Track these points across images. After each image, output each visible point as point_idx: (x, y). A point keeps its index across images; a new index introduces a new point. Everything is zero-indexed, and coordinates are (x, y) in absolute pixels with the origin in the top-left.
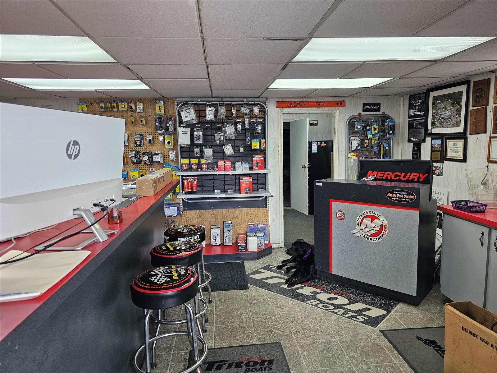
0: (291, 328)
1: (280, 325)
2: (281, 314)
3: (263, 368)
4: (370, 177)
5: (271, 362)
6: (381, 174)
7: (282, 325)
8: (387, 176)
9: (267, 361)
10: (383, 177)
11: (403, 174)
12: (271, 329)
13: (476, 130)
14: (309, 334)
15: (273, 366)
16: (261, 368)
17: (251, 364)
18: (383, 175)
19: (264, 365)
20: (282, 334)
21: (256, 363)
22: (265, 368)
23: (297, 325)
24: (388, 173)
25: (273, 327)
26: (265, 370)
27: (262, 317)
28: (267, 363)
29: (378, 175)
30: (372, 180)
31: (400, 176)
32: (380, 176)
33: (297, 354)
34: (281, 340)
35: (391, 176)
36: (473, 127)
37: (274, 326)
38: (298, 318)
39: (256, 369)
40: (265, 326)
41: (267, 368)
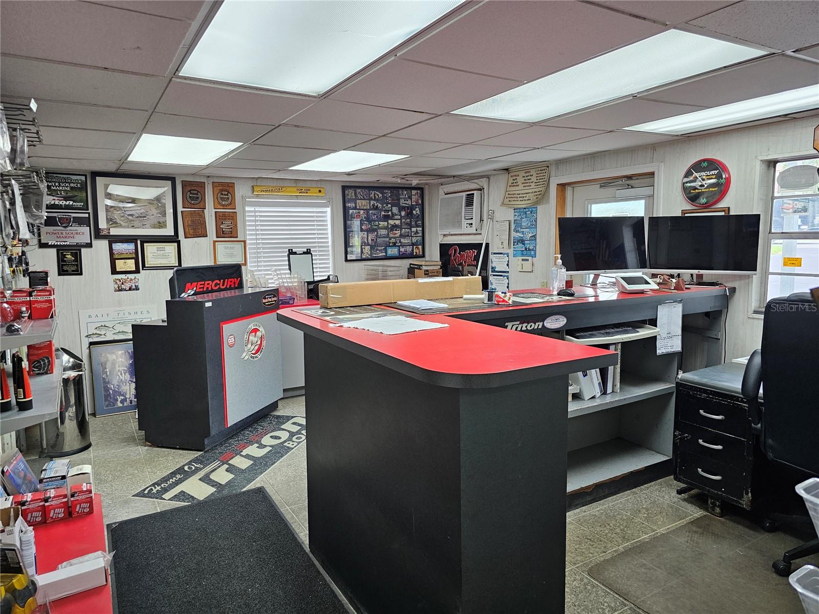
4: (189, 291)
6: (201, 285)
8: (208, 286)
10: (203, 288)
11: (222, 281)
13: (195, 234)
18: (202, 286)
24: (208, 282)
29: (198, 288)
30: (193, 295)
31: (219, 284)
32: (200, 288)
35: (211, 286)
36: (190, 229)
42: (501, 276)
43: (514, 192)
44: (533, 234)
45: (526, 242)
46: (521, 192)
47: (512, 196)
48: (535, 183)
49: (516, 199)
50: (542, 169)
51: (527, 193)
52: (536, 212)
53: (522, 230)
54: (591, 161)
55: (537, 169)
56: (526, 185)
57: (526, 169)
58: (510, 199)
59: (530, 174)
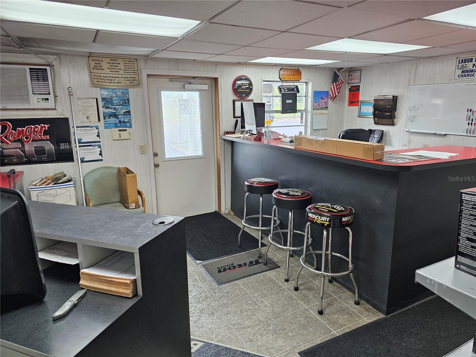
0: (212, 301)
1: (224, 301)
2: (229, 315)
3: (223, 267)
5: (220, 271)
7: (223, 302)
9: (222, 272)
12: (231, 295)
14: (195, 299)
15: (217, 270)
16: (225, 267)
17: (232, 268)
19: (223, 269)
20: (219, 293)
21: (229, 269)
22: (222, 268)
23: (208, 306)
25: (230, 298)
26: (221, 267)
27: (247, 307)
28: (222, 270)
33: (203, 281)
34: (218, 288)
37: (230, 300)
38: (209, 314)
39: (227, 266)
40: (238, 298)
41: (220, 268)
42: (91, 146)
43: (100, 75)
44: (127, 110)
45: (119, 116)
46: (108, 75)
47: (99, 77)
48: (123, 70)
49: (103, 81)
50: (130, 60)
51: (115, 77)
52: (128, 93)
53: (113, 107)
54: (175, 63)
55: (126, 60)
56: (113, 70)
57: (111, 57)
58: (98, 80)
59: (116, 62)
